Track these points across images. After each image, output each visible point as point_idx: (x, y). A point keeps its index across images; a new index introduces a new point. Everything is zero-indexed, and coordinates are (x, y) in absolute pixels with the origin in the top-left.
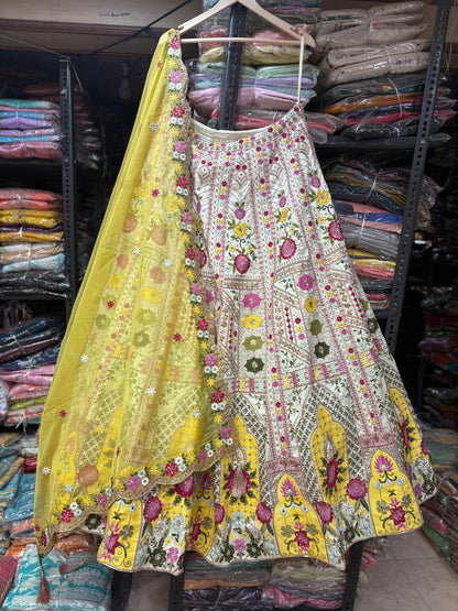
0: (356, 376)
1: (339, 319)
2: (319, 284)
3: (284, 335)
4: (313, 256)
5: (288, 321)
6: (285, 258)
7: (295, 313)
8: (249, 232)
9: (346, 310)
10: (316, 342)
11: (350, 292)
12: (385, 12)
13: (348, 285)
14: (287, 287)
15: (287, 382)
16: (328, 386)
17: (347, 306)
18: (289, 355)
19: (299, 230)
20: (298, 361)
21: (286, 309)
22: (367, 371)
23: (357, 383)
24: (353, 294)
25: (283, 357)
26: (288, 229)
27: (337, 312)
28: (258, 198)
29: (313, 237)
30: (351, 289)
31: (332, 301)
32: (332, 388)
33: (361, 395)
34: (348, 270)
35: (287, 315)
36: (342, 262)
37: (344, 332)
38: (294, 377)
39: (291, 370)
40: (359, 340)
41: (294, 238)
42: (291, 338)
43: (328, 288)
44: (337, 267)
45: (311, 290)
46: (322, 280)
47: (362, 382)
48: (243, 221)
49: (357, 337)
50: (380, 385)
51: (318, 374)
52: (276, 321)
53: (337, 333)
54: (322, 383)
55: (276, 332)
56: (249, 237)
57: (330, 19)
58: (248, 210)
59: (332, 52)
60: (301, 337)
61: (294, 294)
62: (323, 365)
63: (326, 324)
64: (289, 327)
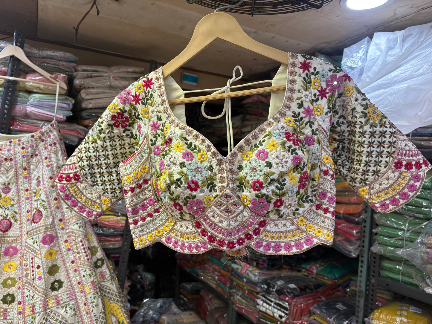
0: (81, 300)
1: (73, 262)
2: (60, 239)
3: (29, 277)
4: (56, 221)
5: (33, 267)
6: (34, 223)
7: (38, 262)
8: (12, 203)
9: (78, 255)
10: (52, 280)
11: (81, 244)
12: (121, 70)
13: (79, 239)
14: (34, 243)
15: (28, 311)
16: (59, 311)
17: (78, 253)
18: (31, 291)
19: (46, 204)
20: (36, 296)
21: (32, 259)
22: (88, 296)
23: (82, 305)
24: (83, 245)
25: (27, 293)
26: (39, 203)
27: (72, 257)
28: (21, 180)
29: (58, 208)
30: (81, 242)
31: (69, 250)
32: (62, 311)
33: (84, 313)
34: (80, 229)
35: (32, 263)
36: (77, 224)
37: (75, 271)
38: (33, 307)
39: (31, 302)
40: (84, 276)
41: (41, 209)
42: (33, 279)
43: (66, 241)
44: (73, 228)
45: (52, 244)
46: (62, 236)
47: (85, 304)
48: (8, 195)
49: (83, 273)
50: (97, 305)
51: (51, 303)
52: (24, 267)
53: (71, 272)
54: (54, 309)
55: (24, 275)
56: (12, 206)
57: (84, 70)
58: (13, 188)
59: (83, 90)
60: (40, 278)
61: (38, 248)
62: (57, 296)
63: (63, 267)
64: (33, 271)
